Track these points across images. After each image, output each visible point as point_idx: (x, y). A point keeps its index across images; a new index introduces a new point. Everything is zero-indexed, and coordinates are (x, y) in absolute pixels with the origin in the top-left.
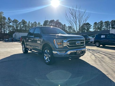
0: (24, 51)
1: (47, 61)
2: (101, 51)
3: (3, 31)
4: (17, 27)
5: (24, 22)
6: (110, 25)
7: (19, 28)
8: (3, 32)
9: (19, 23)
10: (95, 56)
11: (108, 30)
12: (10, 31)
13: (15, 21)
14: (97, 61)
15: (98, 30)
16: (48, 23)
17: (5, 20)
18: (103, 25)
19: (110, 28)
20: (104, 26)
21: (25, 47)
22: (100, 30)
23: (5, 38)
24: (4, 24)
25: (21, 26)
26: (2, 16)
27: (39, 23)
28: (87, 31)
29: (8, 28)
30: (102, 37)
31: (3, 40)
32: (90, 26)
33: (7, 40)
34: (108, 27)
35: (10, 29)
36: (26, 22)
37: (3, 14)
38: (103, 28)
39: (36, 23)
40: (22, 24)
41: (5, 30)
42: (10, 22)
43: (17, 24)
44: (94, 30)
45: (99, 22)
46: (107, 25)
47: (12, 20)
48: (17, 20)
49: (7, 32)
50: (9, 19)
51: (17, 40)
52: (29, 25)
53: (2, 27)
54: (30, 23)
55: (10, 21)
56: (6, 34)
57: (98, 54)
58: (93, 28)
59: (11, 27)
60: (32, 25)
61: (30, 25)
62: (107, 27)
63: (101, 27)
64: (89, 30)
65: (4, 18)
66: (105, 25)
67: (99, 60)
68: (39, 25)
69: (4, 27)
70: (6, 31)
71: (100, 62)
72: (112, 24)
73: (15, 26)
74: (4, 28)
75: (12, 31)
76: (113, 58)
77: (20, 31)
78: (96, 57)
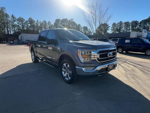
0: (34, 60)
1: (67, 79)
2: (127, 60)
3: (6, 31)
4: (23, 27)
5: (31, 21)
6: (130, 26)
7: (25, 28)
8: (6, 33)
9: (25, 22)
10: (123, 67)
11: (128, 32)
12: (15, 32)
13: (21, 20)
14: (129, 76)
15: (117, 32)
16: (60, 22)
17: (8, 18)
18: (122, 26)
19: (130, 29)
20: (124, 28)
21: (34, 55)
22: (119, 32)
23: (10, 40)
24: (7, 23)
25: (27, 25)
26: (4, 13)
27: (49, 22)
28: (104, 32)
29: (12, 27)
30: (127, 41)
31: (7, 42)
32: (108, 27)
33: (12, 42)
34: (128, 29)
35: (15, 29)
36: (34, 21)
37: (4, 10)
38: (122, 29)
39: (46, 22)
40: (29, 24)
41: (9, 30)
42: (15, 21)
43: (23, 23)
44: (112, 32)
45: (118, 23)
46: (127, 26)
47: (17, 18)
48: (22, 19)
49: (12, 33)
50: (13, 16)
51: (24, 42)
52: (37, 25)
53: (5, 27)
54: (39, 22)
55: (15, 19)
56: (11, 35)
57: (125, 65)
58: (111, 30)
59: (16, 26)
60: (41, 24)
61: (39, 25)
62: (126, 28)
63: (120, 28)
64: (106, 32)
65: (7, 16)
66: (125, 26)
67: (131, 75)
68: (49, 25)
69: (8, 26)
70: (10, 32)
71: (134, 78)
72: (132, 25)
73: (20, 25)
74: (8, 28)
75: (17, 31)
76: (146, 72)
77: (28, 32)
78: (125, 69)
